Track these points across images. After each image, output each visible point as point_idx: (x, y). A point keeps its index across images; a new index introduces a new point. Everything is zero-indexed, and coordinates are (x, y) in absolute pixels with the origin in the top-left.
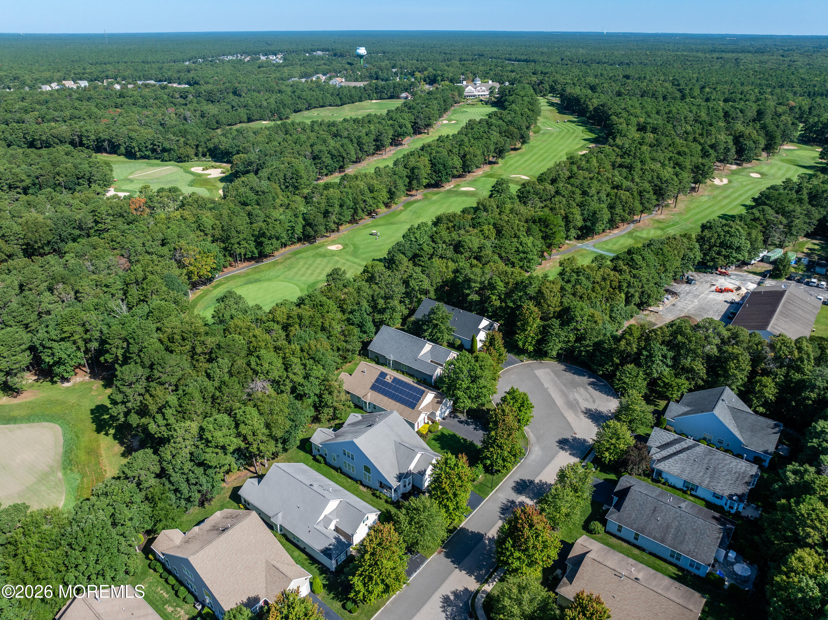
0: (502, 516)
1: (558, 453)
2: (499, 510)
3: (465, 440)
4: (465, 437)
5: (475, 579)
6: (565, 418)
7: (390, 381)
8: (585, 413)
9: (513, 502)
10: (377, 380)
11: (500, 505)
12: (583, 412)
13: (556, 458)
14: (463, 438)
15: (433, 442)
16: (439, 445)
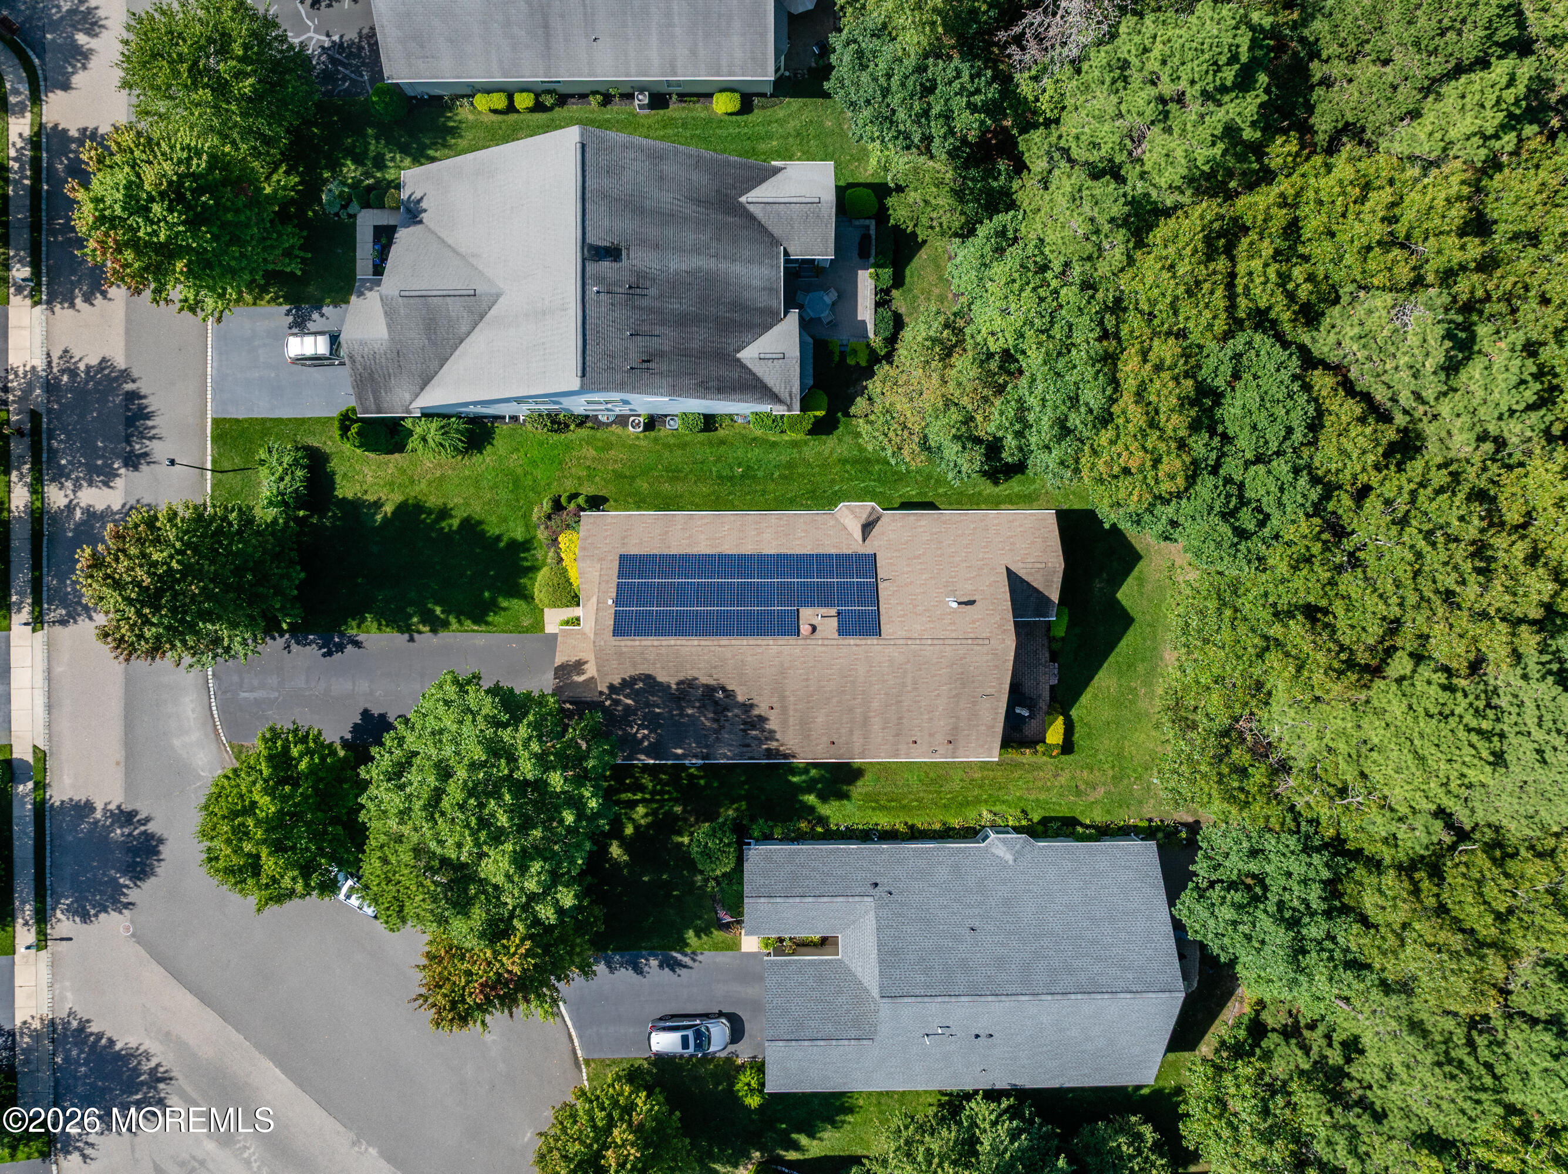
0: (129, 387)
1: (130, 785)
2: (153, 403)
3: (437, 625)
4: (444, 636)
5: (65, 131)
6: (204, 998)
7: (808, 615)
8: (157, 1078)
9: (133, 461)
10: (872, 595)
11: (160, 423)
12: (167, 1079)
13: (120, 755)
14: (446, 624)
15: (519, 534)
16: (493, 530)
